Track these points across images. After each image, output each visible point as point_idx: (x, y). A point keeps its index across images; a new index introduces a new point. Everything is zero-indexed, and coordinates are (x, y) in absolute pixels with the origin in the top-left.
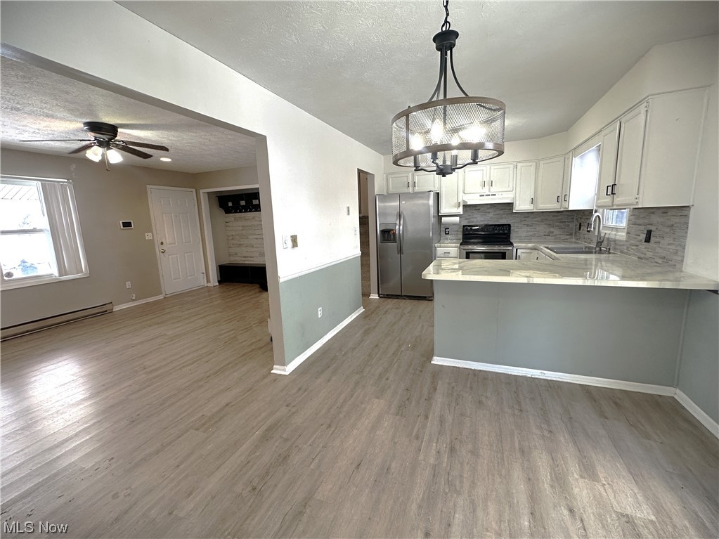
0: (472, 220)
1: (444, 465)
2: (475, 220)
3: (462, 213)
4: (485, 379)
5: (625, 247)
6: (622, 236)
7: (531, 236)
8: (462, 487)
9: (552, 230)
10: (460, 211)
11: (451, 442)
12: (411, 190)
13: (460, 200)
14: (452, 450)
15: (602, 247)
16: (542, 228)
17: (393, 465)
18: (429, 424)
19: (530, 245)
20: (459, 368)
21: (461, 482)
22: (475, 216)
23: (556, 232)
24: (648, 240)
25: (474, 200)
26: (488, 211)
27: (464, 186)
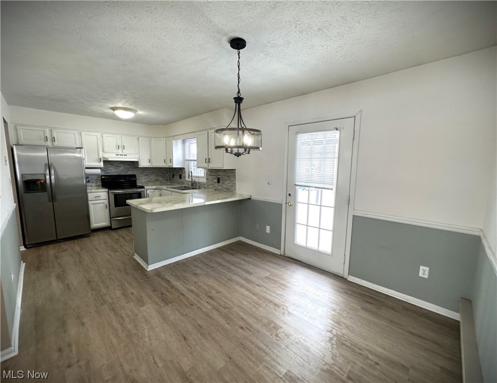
0: (108, 171)
1: (216, 304)
2: (110, 171)
3: (103, 166)
4: (184, 264)
5: (206, 186)
6: (204, 180)
7: (148, 181)
8: (230, 305)
9: (158, 178)
10: (102, 165)
11: (206, 295)
12: (49, 143)
13: (101, 156)
14: (211, 297)
15: (194, 185)
16: (153, 177)
17: (199, 323)
18: (188, 296)
19: (154, 187)
20: (165, 265)
21: (228, 304)
22: (111, 169)
23: (160, 179)
24: (218, 182)
25: (112, 157)
26: (120, 165)
27: (103, 146)
